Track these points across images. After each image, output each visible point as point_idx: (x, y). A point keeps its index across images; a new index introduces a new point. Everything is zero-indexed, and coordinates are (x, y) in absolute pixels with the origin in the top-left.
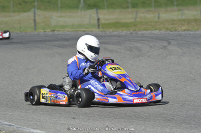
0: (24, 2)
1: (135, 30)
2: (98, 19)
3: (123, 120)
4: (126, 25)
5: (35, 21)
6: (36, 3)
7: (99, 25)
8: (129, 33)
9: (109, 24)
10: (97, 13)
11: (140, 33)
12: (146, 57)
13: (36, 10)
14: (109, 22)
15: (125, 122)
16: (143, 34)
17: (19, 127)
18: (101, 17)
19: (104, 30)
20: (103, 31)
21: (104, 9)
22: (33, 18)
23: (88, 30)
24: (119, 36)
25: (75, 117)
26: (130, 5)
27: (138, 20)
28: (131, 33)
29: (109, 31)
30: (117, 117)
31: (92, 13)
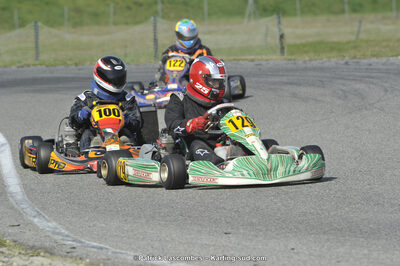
0: (136, 3)
1: (355, 57)
2: (282, 37)
3: (326, 237)
4: (337, 48)
5: (156, 40)
6: (159, 7)
7: (282, 48)
8: (343, 62)
9: (304, 45)
10: (279, 23)
11: (365, 61)
12: (375, 110)
13: (159, 20)
14: (303, 41)
15: (328, 240)
16: (370, 65)
17: (118, 251)
18: (287, 31)
19: (293, 57)
20: (290, 60)
21: (295, 15)
22: (152, 36)
23: (260, 57)
24: (322, 69)
25: (229, 230)
26: (346, 7)
27: (363, 36)
28: (347, 63)
29: (302, 60)
30: (315, 231)
31: (269, 23)
